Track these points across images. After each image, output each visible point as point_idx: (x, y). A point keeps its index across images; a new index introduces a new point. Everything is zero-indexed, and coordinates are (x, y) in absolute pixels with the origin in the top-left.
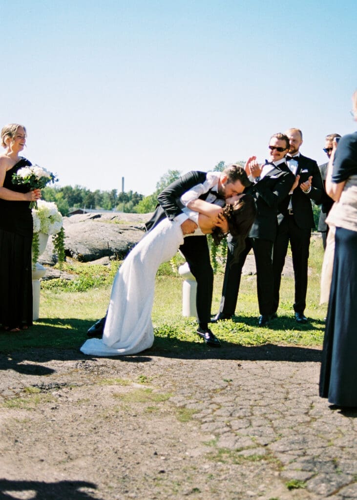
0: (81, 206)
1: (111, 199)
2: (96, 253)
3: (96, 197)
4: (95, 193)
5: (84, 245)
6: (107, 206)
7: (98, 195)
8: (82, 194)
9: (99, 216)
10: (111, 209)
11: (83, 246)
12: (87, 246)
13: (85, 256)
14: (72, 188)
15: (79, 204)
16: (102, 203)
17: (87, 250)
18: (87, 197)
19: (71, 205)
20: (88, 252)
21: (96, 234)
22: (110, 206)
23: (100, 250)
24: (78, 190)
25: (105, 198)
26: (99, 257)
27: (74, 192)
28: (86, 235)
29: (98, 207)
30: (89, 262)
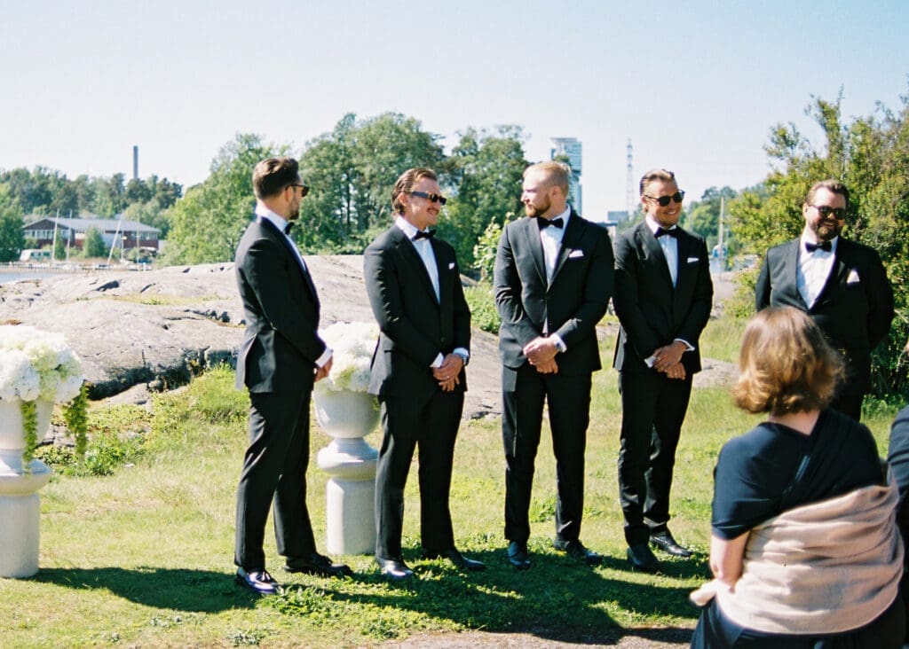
0: (48, 211)
1: (112, 195)
2: (120, 378)
3: (79, 190)
4: (78, 182)
5: (96, 361)
6: (104, 210)
7: (84, 186)
8: (51, 187)
9: (115, 285)
10: (112, 217)
11: (93, 364)
12: (101, 363)
13: (98, 385)
14: (28, 174)
15: (44, 207)
16: (92, 204)
17: (102, 372)
18: (61, 192)
19: (29, 210)
20: (103, 377)
21: (117, 332)
22: (109, 211)
23: (128, 371)
24: (41, 177)
25: (98, 192)
26: (126, 387)
27: (33, 181)
28: (97, 335)
29: (84, 213)
30: (107, 399)
